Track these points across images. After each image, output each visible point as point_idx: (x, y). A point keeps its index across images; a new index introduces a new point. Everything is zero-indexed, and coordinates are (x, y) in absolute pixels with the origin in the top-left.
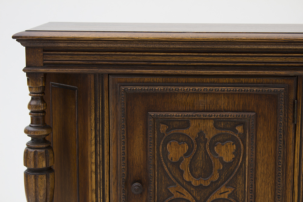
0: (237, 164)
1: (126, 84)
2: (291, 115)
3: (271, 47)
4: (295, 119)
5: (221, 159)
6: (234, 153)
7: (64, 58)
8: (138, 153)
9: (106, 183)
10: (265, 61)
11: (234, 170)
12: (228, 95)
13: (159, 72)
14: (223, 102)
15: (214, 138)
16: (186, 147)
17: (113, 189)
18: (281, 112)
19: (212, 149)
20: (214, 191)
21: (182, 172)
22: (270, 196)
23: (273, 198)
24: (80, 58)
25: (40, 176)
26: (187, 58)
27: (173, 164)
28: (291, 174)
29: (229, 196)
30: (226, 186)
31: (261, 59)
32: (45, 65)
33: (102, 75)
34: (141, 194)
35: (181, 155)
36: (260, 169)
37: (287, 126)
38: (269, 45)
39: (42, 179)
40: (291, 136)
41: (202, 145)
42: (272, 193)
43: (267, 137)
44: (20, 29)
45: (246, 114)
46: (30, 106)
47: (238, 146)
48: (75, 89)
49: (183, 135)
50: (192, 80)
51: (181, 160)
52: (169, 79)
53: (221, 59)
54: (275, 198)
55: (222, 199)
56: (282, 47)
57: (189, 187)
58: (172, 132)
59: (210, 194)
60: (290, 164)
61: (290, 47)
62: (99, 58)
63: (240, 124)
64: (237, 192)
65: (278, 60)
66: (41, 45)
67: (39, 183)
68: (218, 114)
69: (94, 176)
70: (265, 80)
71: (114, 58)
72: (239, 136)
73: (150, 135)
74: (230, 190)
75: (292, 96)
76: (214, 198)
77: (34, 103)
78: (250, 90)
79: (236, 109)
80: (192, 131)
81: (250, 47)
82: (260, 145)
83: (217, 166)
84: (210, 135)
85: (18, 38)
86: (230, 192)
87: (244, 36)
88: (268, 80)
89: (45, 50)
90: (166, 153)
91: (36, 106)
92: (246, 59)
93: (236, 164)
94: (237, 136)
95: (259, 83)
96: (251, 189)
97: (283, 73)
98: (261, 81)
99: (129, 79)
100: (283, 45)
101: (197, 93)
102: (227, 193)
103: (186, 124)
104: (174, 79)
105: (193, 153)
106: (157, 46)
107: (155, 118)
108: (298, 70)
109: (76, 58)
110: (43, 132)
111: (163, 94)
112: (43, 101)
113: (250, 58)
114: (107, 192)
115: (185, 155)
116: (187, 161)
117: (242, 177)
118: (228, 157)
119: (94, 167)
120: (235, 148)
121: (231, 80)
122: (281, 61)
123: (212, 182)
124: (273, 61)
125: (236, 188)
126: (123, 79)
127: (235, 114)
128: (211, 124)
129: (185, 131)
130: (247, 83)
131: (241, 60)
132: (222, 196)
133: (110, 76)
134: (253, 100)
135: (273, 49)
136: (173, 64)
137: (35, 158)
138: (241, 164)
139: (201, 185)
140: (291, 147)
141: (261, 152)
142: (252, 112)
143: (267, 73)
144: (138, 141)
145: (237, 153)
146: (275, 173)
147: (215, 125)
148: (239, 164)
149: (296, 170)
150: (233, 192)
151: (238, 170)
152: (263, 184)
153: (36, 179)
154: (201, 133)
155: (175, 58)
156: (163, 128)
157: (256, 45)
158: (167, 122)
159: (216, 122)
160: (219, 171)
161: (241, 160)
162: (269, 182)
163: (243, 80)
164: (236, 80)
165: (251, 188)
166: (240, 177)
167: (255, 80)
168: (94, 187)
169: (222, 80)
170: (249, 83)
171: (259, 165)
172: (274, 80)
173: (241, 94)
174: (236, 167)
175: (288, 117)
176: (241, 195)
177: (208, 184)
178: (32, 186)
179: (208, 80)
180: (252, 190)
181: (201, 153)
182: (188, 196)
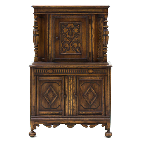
1: (55, 16)
2: (89, 22)
5: (75, 32)
7: (42, 11)
9: (51, 38)
12: (76, 18)
13: (62, 13)
14: (75, 20)
15: (73, 28)
16: (68, 30)
17: (52, 39)
19: (73, 30)
21: (67, 35)
24: (45, 11)
26: (67, 11)
27: (65, 33)
28: (89, 35)
29: (77, 40)
30: (76, 38)
31: (83, 11)
32: (38, 12)
33: (50, 14)
34: (58, 40)
35: (66, 31)
36: (83, 34)
37: (88, 25)
39: (37, 37)
40: (89, 27)
41: (71, 29)
42: (86, 39)
43: (84, 27)
44: (33, 5)
46: (34, 21)
47: (78, 29)
48: (44, 18)
49: (67, 27)
50: (68, 15)
51: (66, 32)
52: (64, 15)
53: (75, 11)
57: (68, 38)
58: (64, 26)
59: (73, 40)
60: (89, 33)
61: (89, 8)
62: (49, 11)
63: (79, 24)
65: (86, 11)
66: (37, 8)
67: (36, 38)
68: (74, 22)
69: (48, 36)
71: (52, 11)
73: (60, 27)
74: (77, 39)
75: (89, 18)
77: (35, 20)
78: (81, 17)
80: (68, 26)
82: (83, 29)
83: (74, 33)
84: (72, 27)
85: (33, 7)
87: (79, 6)
88: (84, 15)
89: (38, 9)
90: (63, 31)
91: (36, 21)
92: (79, 11)
94: (78, 27)
97: (87, 13)
99: (55, 15)
100: (87, 8)
101: (69, 18)
104: (65, 15)
105: (69, 31)
106: (61, 8)
107: (61, 23)
109: (44, 11)
110: (37, 27)
111: (62, 18)
112: (37, 20)
114: (51, 40)
115: (67, 31)
116: (68, 32)
118: (76, 32)
119: (48, 34)
121: (77, 15)
123: (73, 37)
126: (54, 15)
127: (77, 22)
128: (73, 24)
129: (67, 26)
132: (75, 40)
134: (81, 19)
135: (85, 8)
136: (65, 12)
137: (35, 32)
138: (79, 33)
139: (71, 38)
140: (89, 29)
142: (81, 22)
143: (84, 13)
144: (57, 28)
145: (78, 31)
146: (86, 35)
147: (73, 25)
149: (91, 34)
153: (36, 36)
154: (70, 26)
155: (65, 10)
156: (63, 25)
157: (81, 8)
158: (63, 24)
159: (74, 24)
160: (74, 35)
162: (85, 37)
163: (79, 15)
164: (78, 15)
165: (81, 38)
166: (79, 36)
167: (82, 15)
168: (48, 39)
169: (75, 15)
171: (83, 33)
172: (85, 15)
173: (79, 18)
176: (79, 40)
177: (72, 37)
178: (35, 38)
179: (72, 15)
181: (71, 31)
182: (68, 40)
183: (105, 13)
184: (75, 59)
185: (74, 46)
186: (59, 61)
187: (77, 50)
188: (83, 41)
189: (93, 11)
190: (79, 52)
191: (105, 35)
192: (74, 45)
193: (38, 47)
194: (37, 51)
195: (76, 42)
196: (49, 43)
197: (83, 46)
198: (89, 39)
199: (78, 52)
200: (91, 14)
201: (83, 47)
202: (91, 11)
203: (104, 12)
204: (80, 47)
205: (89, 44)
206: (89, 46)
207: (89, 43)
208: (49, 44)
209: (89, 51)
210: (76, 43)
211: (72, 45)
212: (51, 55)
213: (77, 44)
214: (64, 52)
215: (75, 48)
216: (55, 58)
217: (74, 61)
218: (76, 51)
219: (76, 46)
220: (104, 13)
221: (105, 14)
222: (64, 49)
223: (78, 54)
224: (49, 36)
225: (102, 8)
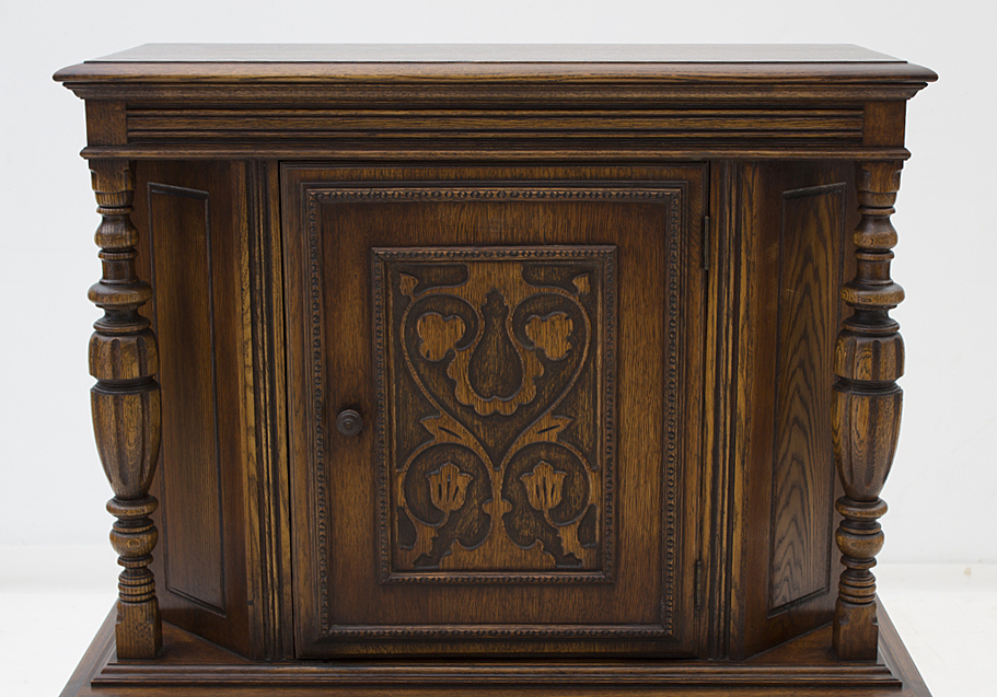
0: (578, 364)
1: (320, 182)
2: (696, 250)
3: (648, 96)
4: (706, 259)
5: (540, 353)
6: (569, 339)
7: (177, 125)
8: (350, 342)
9: (280, 413)
10: (635, 127)
11: (571, 378)
12: (553, 205)
13: (394, 154)
14: (542, 223)
15: (523, 304)
16: (461, 327)
17: (295, 426)
18: (674, 243)
19: (519, 332)
20: (526, 427)
21: (452, 384)
22: (651, 435)
23: (659, 440)
24: (210, 125)
25: (127, 398)
26: (460, 122)
27: (432, 365)
28: (697, 385)
29: (560, 436)
30: (554, 413)
31: (626, 124)
32: (133, 142)
33: (263, 164)
34: (360, 434)
35: (449, 344)
36: (629, 375)
37: (689, 275)
38: (643, 90)
39: (132, 404)
40: (699, 297)
41: (496, 322)
42: (655, 427)
43: (644, 300)
44: (72, 59)
45: (595, 249)
46: (99, 238)
47: (579, 324)
48: (202, 198)
49: (453, 298)
50: (470, 172)
51: (449, 356)
52: (417, 171)
53: (537, 125)
54: (662, 439)
55: (543, 443)
56: (673, 95)
57: (469, 419)
58: (428, 293)
59: (518, 433)
60: (696, 361)
61: (693, 95)
62: (256, 124)
63: (582, 272)
64: (577, 427)
65: (665, 124)
66: (121, 95)
67: (126, 414)
68: (532, 249)
69: (250, 396)
70: (637, 171)
71: (290, 124)
72: (580, 301)
73: (378, 301)
74: (562, 423)
75: (699, 206)
76: (527, 442)
77: (108, 230)
78: (604, 195)
79: (573, 239)
80: (471, 292)
81: (600, 96)
82: (628, 318)
83: (533, 368)
84: (514, 298)
85: (68, 79)
86: (562, 427)
87: (585, 71)
88: (644, 171)
89: (131, 106)
90: (414, 341)
91: (113, 237)
92: (592, 124)
93: (574, 364)
94: (576, 300)
95: (624, 179)
96: (608, 420)
97: (676, 154)
98: (629, 173)
99: (325, 172)
100: (676, 91)
101: (482, 203)
102: (555, 431)
103: (460, 274)
104: (431, 172)
105: (477, 340)
106: (389, 95)
107: (388, 262)
108: (709, 148)
109: (203, 124)
110: (133, 297)
111: (405, 206)
112: (130, 225)
113: (601, 120)
114: (281, 433)
115: (458, 345)
116: (462, 358)
117: (589, 392)
118: (556, 348)
119: (250, 376)
120: (571, 328)
121: (561, 171)
122: (672, 127)
123: (521, 407)
124: (653, 127)
125: (575, 419)
126: (313, 172)
127: (569, 249)
128: (515, 273)
129: (456, 291)
130: (597, 179)
131: (582, 126)
132: (545, 437)
133: (283, 166)
134: (610, 218)
135: (654, 99)
136: (427, 135)
137: (114, 358)
138: (585, 363)
139: (496, 413)
140: (697, 323)
141: (631, 335)
142: (609, 244)
143: (640, 154)
144: (350, 313)
145: (576, 339)
146: (664, 382)
147: (525, 276)
148: (582, 363)
149: (710, 375)
150: (569, 426)
151: (579, 378)
152: (636, 408)
153: (117, 403)
154: (493, 295)
155: (431, 122)
156: (407, 284)
157: (614, 90)
158: (416, 269)
159: (529, 268)
160: (536, 380)
161: (585, 354)
162: (649, 404)
163: (588, 171)
164: (572, 172)
165: (609, 417)
166: (583, 394)
167: (615, 170)
168: (252, 422)
169: (538, 172)
170: (601, 179)
171: (627, 365)
172: (657, 170)
173: (581, 204)
174: (574, 372)
175: (689, 255)
176: (586, 435)
177: (510, 410)
178: (110, 420)
179: (508, 172)
180: (610, 423)
181: (495, 339)
182: (467, 439)
183: (879, 147)
184: (538, 628)
185: (533, 500)
186: (371, 651)
187: (568, 538)
188: (626, 446)
189: (743, 124)
190: (581, 554)
191: (865, 387)
192: (531, 488)
193: (146, 509)
194: (137, 549)
195: (554, 455)
196: (267, 462)
197: (626, 501)
198: (695, 431)
199: (570, 561)
200: (719, 161)
201: (629, 512)
202: (717, 124)
203: (858, 143)
204: (592, 507)
205: (693, 482)
206: (693, 501)
207: (693, 466)
208: (268, 476)
209: (693, 547)
210: (556, 468)
211: (515, 487)
212: (287, 589)
213: (558, 479)
214: (428, 562)
215: (539, 514)
216: (331, 621)
217: (530, 649)
218: (554, 547)
219: (554, 500)
220: (860, 154)
221: (876, 162)
222: (426, 534)
223: (578, 583)
224: (264, 398)
225: (843, 95)
